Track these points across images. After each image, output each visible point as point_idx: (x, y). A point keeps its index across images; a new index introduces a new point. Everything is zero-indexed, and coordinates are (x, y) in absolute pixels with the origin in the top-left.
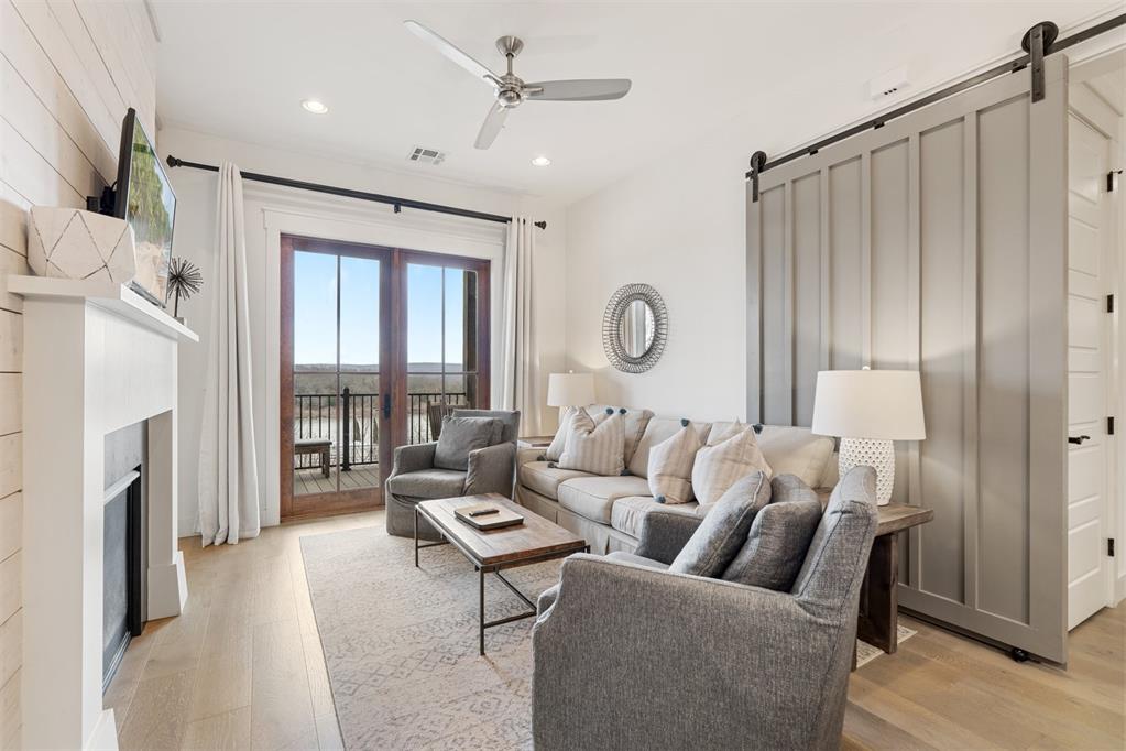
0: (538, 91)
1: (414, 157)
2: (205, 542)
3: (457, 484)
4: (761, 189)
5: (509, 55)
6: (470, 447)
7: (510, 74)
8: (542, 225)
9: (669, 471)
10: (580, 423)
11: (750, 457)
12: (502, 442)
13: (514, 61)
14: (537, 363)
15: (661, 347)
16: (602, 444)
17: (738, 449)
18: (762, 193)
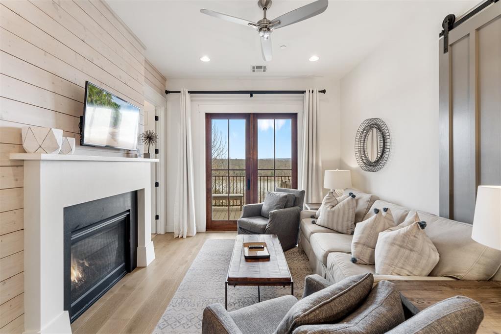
0: (278, 23)
1: (254, 71)
2: (176, 236)
3: (262, 227)
4: (450, 43)
5: (265, 9)
6: (275, 208)
7: (265, 18)
8: (324, 92)
9: (362, 241)
10: (328, 201)
11: (414, 246)
12: (294, 206)
13: (267, 11)
14: (320, 164)
15: (387, 156)
16: (338, 215)
17: (404, 238)
18: (451, 45)
